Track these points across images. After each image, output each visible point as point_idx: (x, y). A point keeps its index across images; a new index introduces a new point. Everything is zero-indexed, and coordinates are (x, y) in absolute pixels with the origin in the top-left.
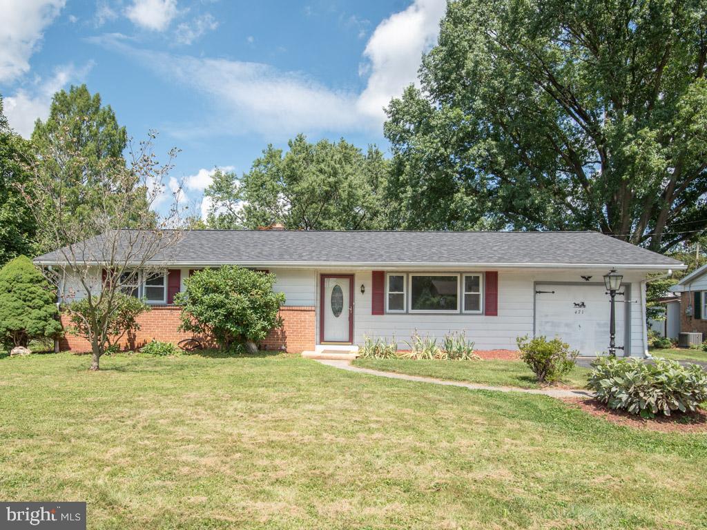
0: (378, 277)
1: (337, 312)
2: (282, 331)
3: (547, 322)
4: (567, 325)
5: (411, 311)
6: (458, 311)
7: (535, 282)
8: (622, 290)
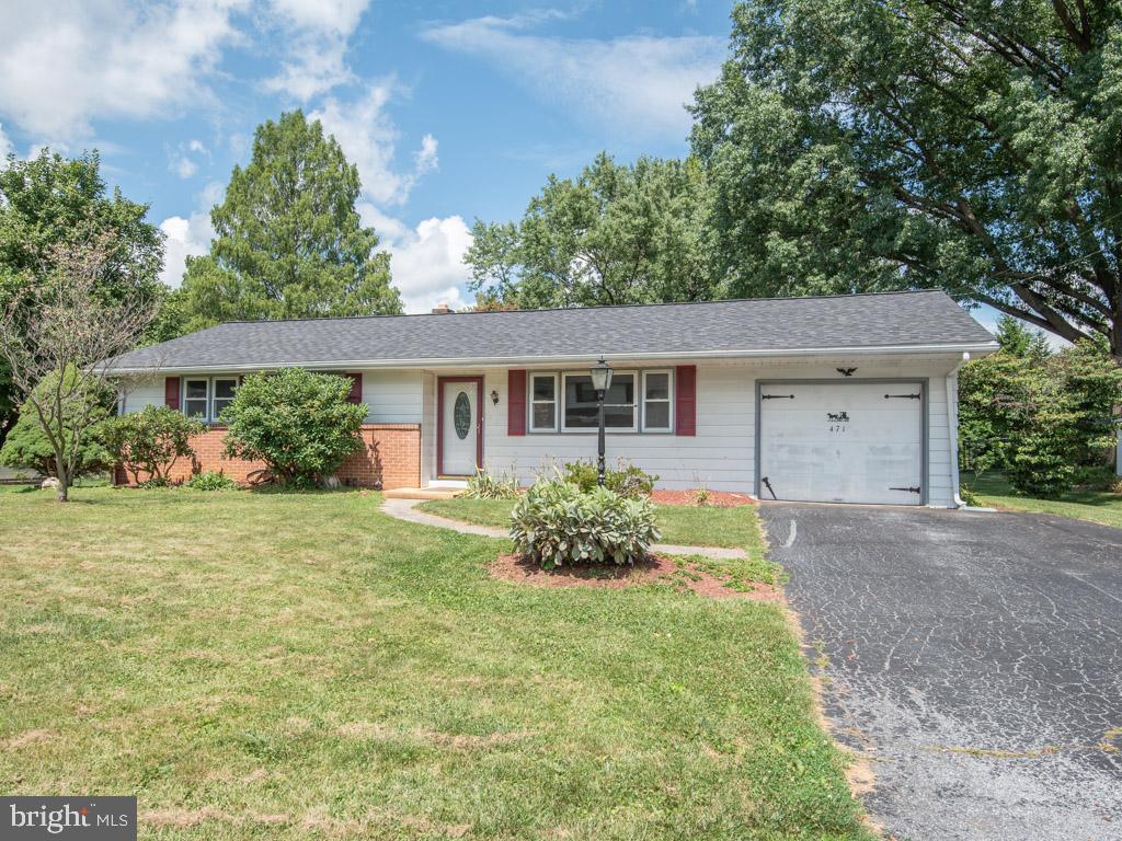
0: (517, 378)
1: (462, 433)
2: (376, 458)
3: (781, 446)
5: (564, 429)
6: (635, 429)
7: (757, 381)
8: (915, 389)
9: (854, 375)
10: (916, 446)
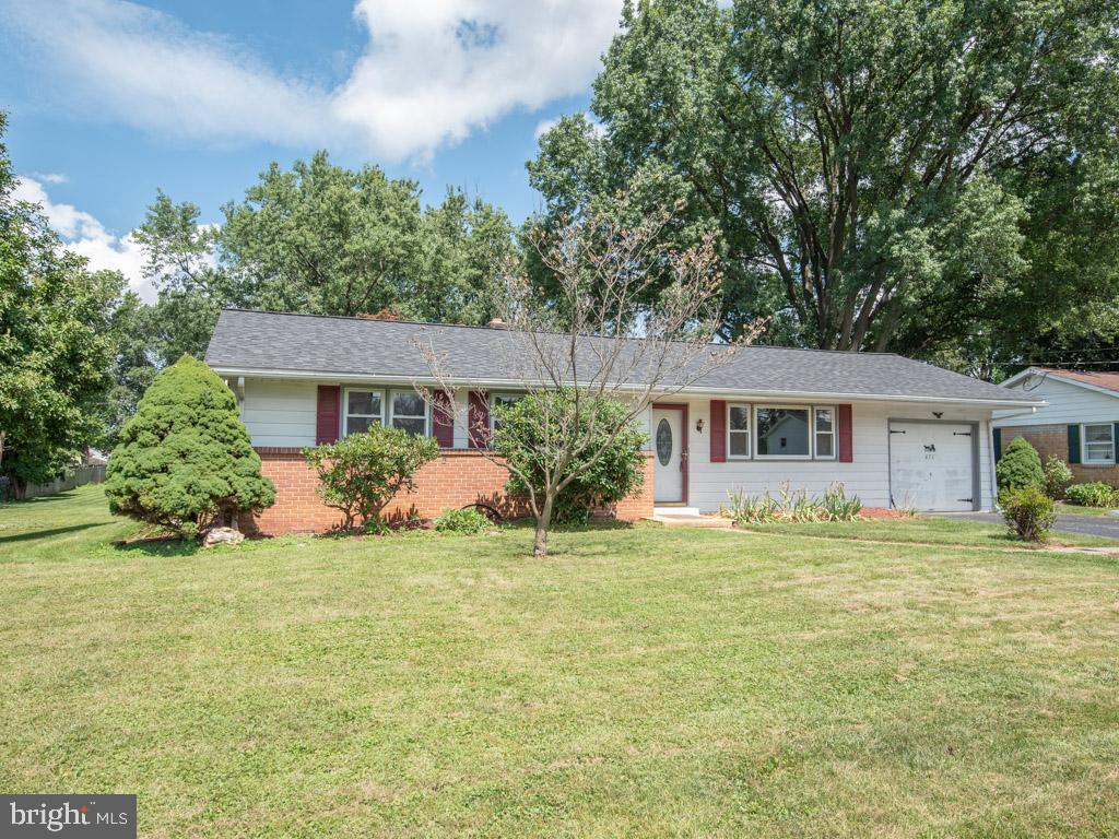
1: (665, 458)
6: (810, 457)
7: (888, 419)
9: (943, 418)
10: (969, 470)
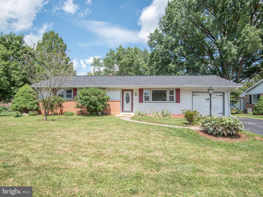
0: (141, 91)
1: (128, 102)
2: (109, 108)
3: (196, 105)
4: (203, 106)
5: (151, 101)
6: (167, 101)
7: (192, 92)
8: (222, 94)
10: (222, 105)
